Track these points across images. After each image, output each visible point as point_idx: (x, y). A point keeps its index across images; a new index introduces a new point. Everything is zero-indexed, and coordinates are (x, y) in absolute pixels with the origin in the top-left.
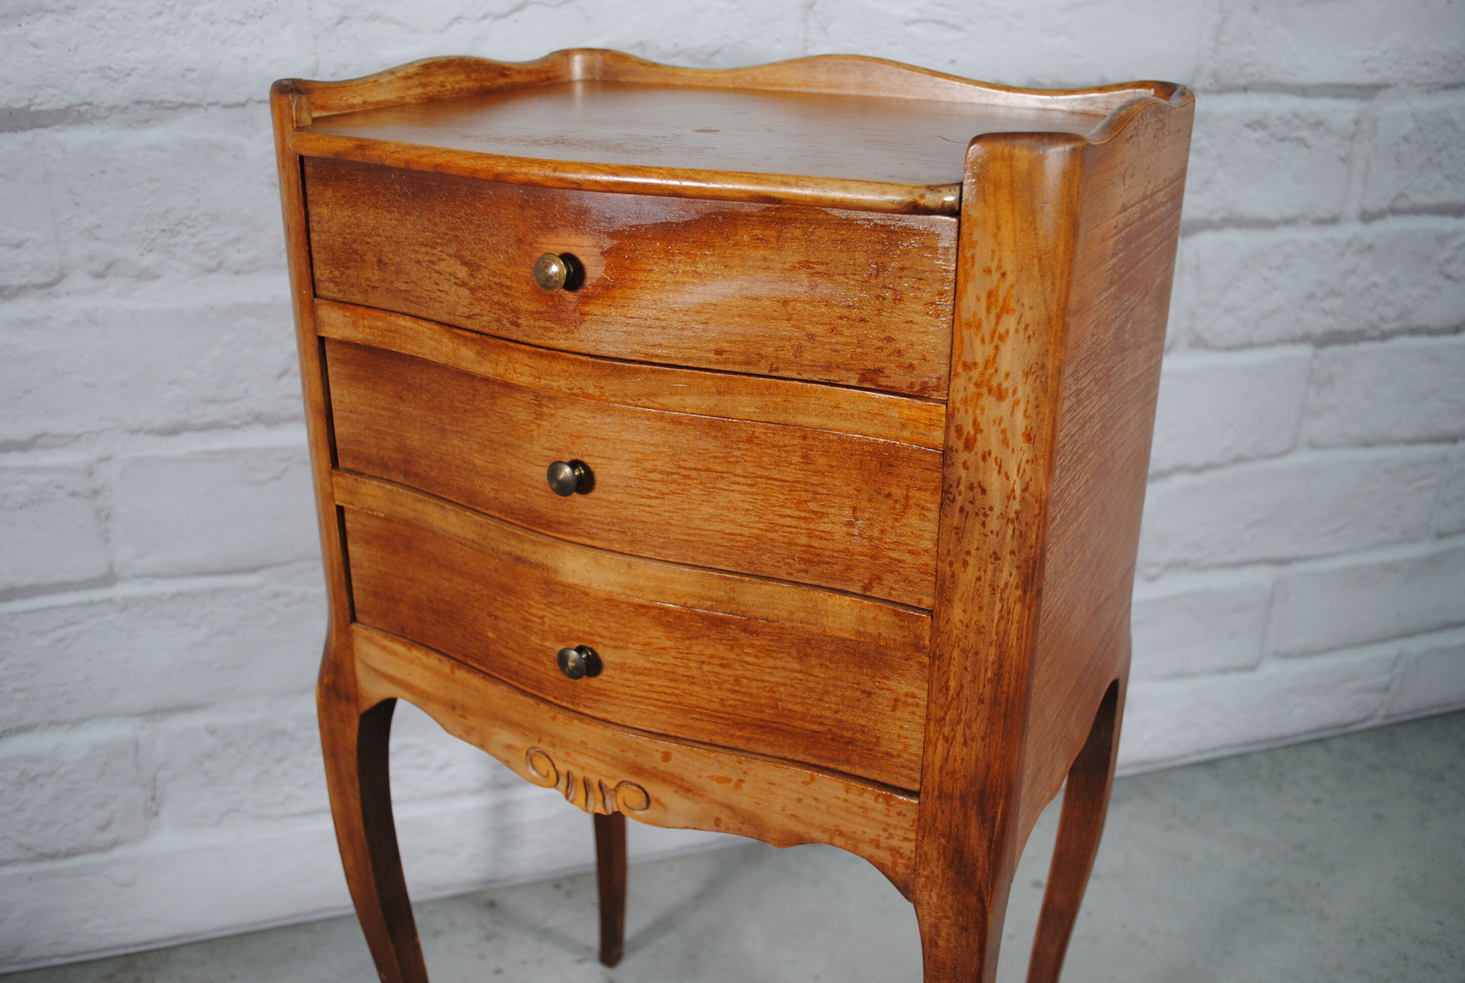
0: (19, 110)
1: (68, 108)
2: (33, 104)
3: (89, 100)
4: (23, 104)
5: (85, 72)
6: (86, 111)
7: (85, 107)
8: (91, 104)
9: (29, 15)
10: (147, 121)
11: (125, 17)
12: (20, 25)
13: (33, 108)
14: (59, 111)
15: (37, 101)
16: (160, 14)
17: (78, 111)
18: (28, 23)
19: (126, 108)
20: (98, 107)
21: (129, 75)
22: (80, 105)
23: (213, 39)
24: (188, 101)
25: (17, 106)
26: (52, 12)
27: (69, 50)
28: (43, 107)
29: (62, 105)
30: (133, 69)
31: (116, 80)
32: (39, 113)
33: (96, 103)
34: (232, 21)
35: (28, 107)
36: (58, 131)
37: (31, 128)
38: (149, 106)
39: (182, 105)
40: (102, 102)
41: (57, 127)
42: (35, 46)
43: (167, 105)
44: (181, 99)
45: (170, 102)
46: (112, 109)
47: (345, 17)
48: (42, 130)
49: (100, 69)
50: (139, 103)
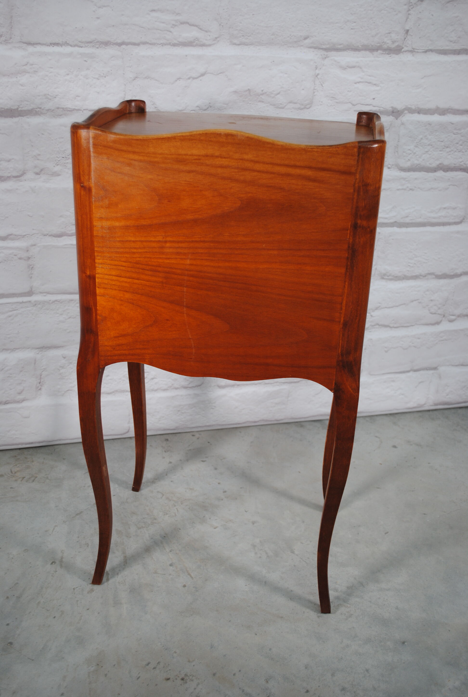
0: (14, 109)
1: (32, 109)
2: (20, 108)
3: (40, 106)
4: (16, 107)
5: (39, 96)
6: (39, 111)
7: (38, 109)
8: (41, 108)
9: (20, 74)
10: (61, 115)
11: (55, 76)
12: (17, 78)
13: (19, 109)
14: (29, 110)
15: (21, 106)
16: (68, 75)
17: (36, 111)
18: (20, 77)
19: (53, 110)
20: (43, 109)
21: (55, 98)
22: (37, 108)
23: (87, 85)
24: (76, 108)
25: (14, 108)
26: (29, 73)
27: (34, 88)
28: (23, 109)
29: (30, 108)
30: (57, 95)
31: (50, 99)
32: (21, 111)
33: (43, 108)
34: (95, 78)
35: (18, 108)
36: (28, 118)
37: (18, 117)
38: (62, 110)
39: (74, 110)
40: (45, 108)
41: (28, 116)
42: (22, 85)
43: (68, 109)
44: (74, 107)
45: (70, 108)
46: (48, 110)
47: (137, 77)
48: (22, 117)
49: (45, 95)
50: (58, 108)
